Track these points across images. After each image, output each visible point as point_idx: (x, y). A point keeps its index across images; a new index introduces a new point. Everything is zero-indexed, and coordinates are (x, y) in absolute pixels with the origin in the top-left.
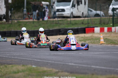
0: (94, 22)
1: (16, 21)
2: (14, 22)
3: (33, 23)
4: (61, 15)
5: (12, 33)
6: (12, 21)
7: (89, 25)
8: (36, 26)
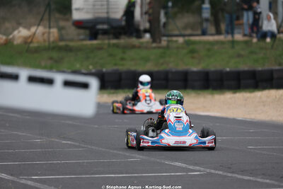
1: (181, 40)
2: (177, 41)
3: (233, 47)
5: (170, 76)
6: (170, 39)
8: (239, 56)
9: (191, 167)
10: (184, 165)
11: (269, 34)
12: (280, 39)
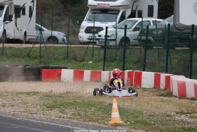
0: (54, 54)
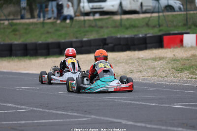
0: (172, 22)
1: (6, 23)
2: (4, 23)
3: (43, 27)
4: (99, 8)
7: (161, 28)
9: (19, 107)
10: (14, 105)
11: (69, 17)
12: (76, 21)
